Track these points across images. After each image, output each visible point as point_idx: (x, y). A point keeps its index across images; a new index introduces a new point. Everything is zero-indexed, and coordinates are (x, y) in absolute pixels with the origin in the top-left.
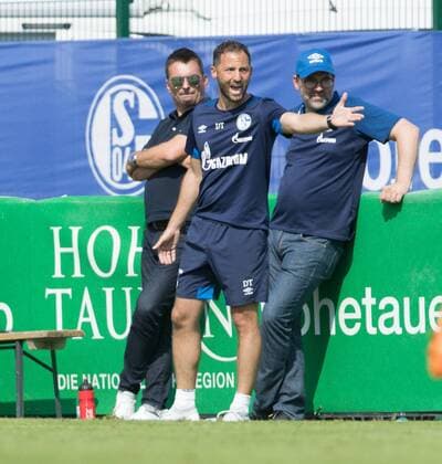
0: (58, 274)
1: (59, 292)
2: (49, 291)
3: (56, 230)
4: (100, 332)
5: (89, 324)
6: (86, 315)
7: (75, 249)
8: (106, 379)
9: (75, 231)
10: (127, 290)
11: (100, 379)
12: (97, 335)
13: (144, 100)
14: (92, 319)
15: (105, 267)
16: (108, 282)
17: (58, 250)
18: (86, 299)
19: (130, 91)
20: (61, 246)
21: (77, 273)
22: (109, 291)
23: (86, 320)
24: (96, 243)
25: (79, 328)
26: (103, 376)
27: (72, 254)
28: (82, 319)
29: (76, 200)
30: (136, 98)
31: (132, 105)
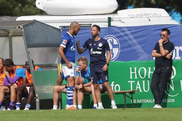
0: (131, 78)
1: (131, 82)
2: (129, 82)
3: (131, 68)
4: (141, 90)
5: (139, 88)
6: (138, 87)
7: (135, 72)
8: (143, 100)
9: (135, 68)
10: (148, 81)
11: (141, 101)
12: (141, 91)
13: (115, 40)
14: (140, 87)
15: (143, 76)
16: (143, 80)
17: (131, 73)
18: (138, 83)
19: (111, 38)
20: (132, 72)
21: (136, 77)
22: (144, 81)
23: (138, 88)
24: (140, 71)
25: (136, 90)
26: (142, 100)
27: (135, 73)
28: (137, 88)
29: (135, 62)
30: (113, 40)
31: (112, 41)
